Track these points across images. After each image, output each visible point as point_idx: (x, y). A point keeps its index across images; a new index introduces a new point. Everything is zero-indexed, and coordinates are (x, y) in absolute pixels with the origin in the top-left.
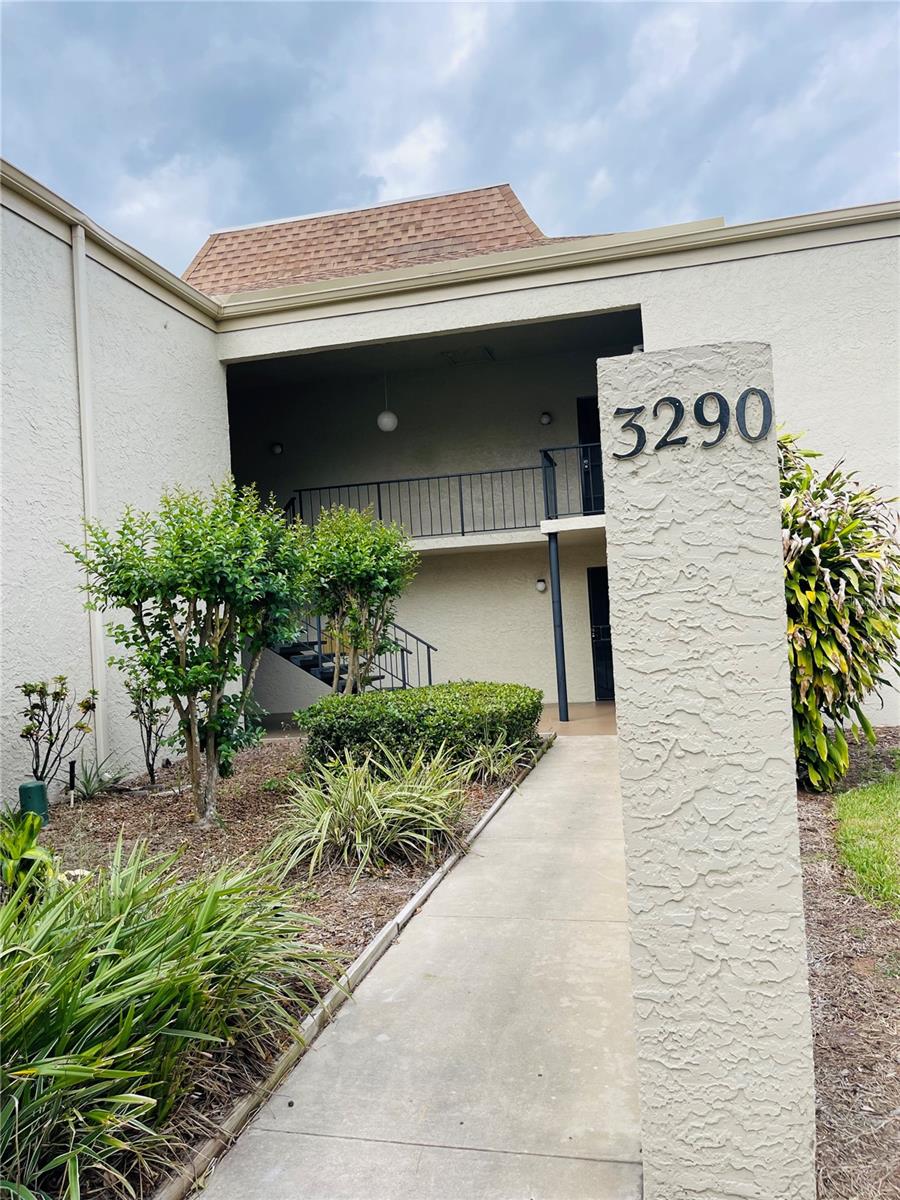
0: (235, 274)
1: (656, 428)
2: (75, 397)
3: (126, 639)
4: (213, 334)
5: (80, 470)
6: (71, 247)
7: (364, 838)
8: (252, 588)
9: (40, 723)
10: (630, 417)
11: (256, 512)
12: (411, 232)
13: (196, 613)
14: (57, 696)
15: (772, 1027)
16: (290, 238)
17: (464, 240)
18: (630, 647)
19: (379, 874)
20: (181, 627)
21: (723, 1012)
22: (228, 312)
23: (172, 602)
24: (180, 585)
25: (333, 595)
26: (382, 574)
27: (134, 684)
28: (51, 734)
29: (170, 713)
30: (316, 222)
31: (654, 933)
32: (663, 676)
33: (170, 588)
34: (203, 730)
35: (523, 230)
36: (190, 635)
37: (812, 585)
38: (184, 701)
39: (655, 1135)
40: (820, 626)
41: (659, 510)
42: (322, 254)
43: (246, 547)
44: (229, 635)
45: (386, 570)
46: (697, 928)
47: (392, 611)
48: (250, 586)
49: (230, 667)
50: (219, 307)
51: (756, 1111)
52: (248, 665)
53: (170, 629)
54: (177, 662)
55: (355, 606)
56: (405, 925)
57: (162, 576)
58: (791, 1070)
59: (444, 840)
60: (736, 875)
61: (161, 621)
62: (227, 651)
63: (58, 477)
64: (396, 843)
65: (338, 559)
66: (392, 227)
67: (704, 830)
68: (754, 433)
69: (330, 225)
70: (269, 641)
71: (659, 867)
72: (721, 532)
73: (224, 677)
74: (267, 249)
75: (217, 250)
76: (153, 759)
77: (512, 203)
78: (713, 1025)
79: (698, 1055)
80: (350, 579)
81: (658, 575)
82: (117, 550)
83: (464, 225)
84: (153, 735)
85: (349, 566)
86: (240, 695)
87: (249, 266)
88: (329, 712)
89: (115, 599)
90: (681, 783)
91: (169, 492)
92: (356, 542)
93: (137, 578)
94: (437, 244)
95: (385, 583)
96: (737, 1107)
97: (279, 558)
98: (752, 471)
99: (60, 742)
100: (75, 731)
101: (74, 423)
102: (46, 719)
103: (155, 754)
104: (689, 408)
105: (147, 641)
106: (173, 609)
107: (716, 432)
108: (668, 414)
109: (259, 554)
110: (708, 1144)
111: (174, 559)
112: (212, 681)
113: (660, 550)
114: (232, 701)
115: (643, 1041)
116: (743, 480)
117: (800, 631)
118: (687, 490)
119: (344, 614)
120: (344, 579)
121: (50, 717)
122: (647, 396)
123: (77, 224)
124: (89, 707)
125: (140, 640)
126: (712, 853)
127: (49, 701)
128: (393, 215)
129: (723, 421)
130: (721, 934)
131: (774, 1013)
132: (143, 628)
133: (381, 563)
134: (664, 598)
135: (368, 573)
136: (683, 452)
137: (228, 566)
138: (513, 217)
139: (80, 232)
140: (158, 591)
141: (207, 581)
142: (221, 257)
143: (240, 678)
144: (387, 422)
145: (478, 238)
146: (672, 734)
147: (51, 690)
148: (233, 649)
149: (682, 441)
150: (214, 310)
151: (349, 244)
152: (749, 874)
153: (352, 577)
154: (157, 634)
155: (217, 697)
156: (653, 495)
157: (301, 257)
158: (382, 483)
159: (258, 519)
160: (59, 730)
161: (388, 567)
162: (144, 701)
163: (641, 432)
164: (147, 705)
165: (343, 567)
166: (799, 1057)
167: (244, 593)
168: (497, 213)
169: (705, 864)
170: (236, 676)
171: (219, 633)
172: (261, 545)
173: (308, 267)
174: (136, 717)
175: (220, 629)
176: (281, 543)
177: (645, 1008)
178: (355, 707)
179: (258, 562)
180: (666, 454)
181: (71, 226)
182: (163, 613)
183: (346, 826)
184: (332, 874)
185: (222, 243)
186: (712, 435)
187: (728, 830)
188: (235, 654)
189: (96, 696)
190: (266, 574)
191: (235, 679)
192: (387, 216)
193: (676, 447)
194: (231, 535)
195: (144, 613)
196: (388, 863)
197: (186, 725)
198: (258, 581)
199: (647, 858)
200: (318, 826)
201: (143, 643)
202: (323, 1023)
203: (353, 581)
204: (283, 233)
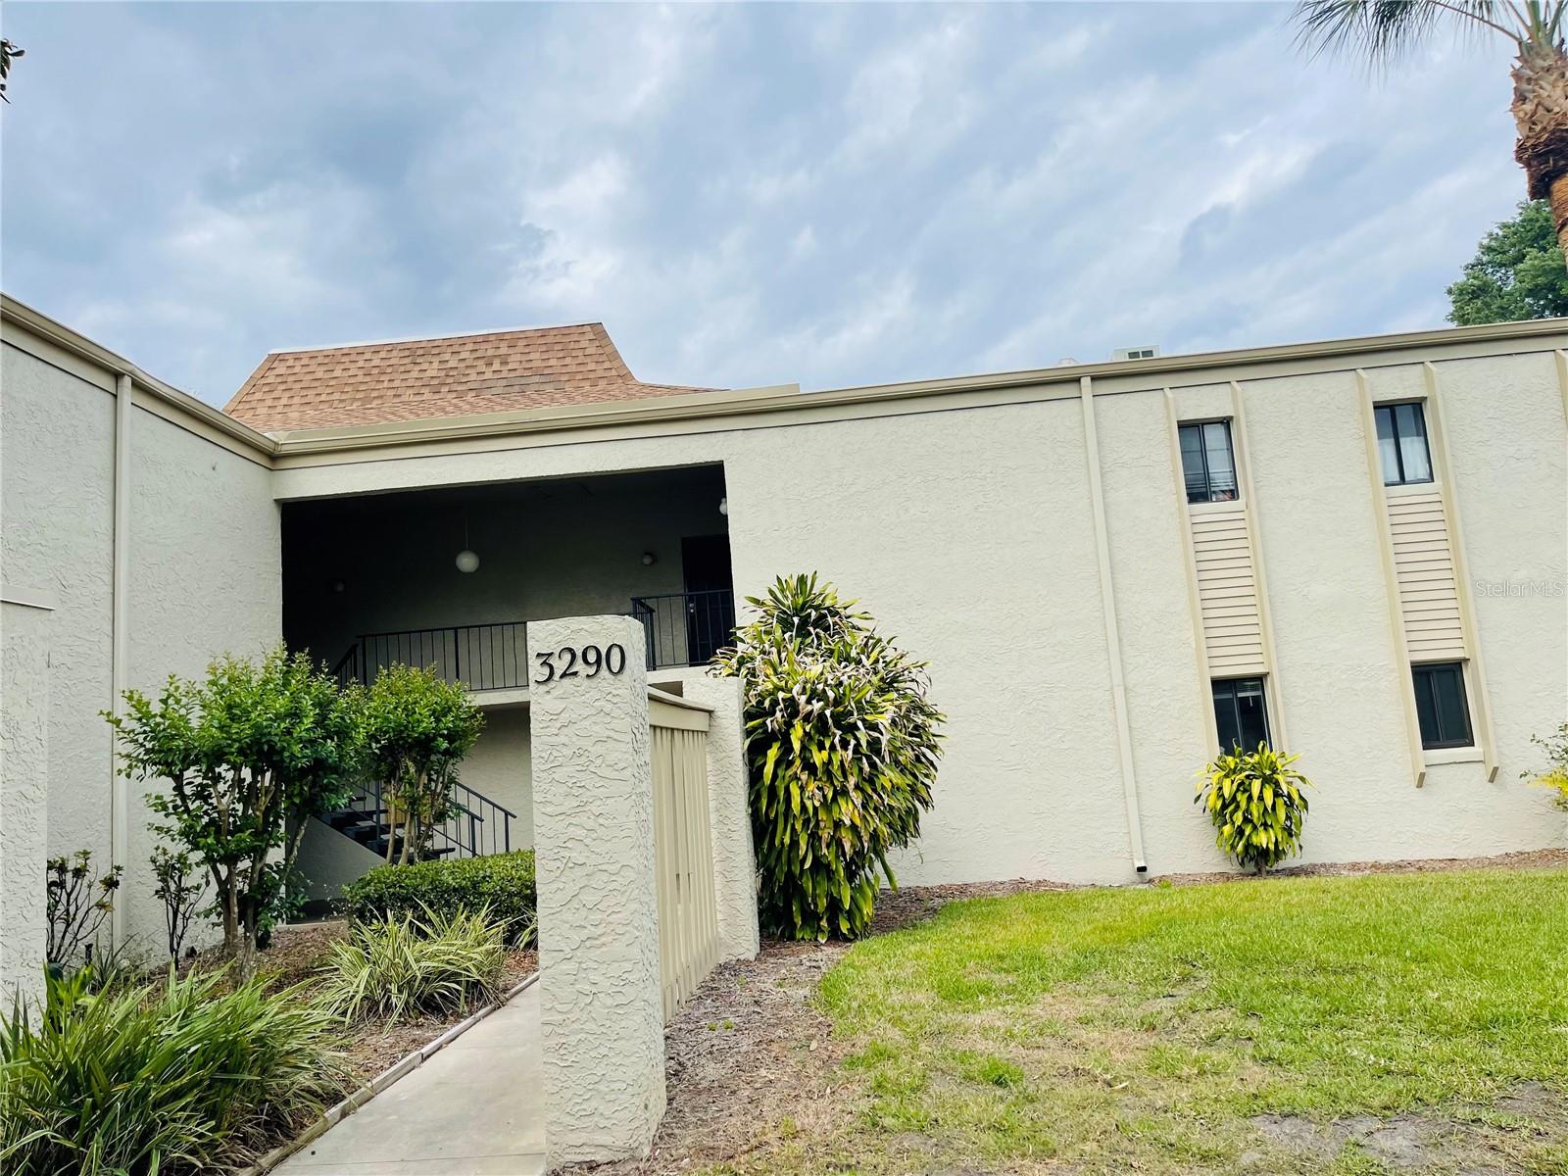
0: (296, 400)
1: (561, 666)
2: (110, 551)
3: (165, 808)
4: (269, 471)
5: (110, 628)
6: (115, 396)
7: (400, 991)
8: (299, 756)
9: (57, 902)
10: (545, 658)
11: (307, 678)
12: (496, 366)
13: (238, 782)
14: (79, 873)
15: (622, 1033)
16: (360, 364)
17: (552, 378)
18: (543, 800)
19: (414, 1022)
20: (224, 795)
21: (594, 1026)
22: (285, 449)
23: (217, 770)
24: (226, 754)
25: (390, 759)
26: (442, 736)
27: (161, 860)
28: (68, 914)
29: (202, 890)
30: (391, 348)
31: (554, 981)
32: (563, 816)
33: (216, 756)
34: (243, 900)
35: (614, 373)
36: (234, 803)
37: (827, 745)
38: (223, 870)
39: (552, 1111)
40: (836, 783)
41: (562, 715)
42: (396, 384)
43: (295, 714)
44: (275, 802)
45: (446, 732)
46: (580, 975)
47: (454, 775)
48: (299, 754)
49: (274, 834)
50: (276, 444)
51: (612, 1087)
52: (292, 831)
53: (211, 798)
54: (218, 832)
55: (412, 770)
56: (429, 1056)
57: (207, 745)
58: (633, 1059)
59: (481, 993)
60: (603, 939)
61: (203, 790)
62: (271, 819)
63: (87, 637)
64: (432, 995)
65: (395, 722)
66: (475, 358)
67: (584, 912)
68: (615, 670)
69: (407, 353)
70: (316, 808)
71: (558, 938)
72: (596, 728)
73: (268, 845)
74: (335, 374)
75: (277, 372)
76: (179, 944)
77: (603, 343)
78: (588, 1035)
79: (579, 1056)
80: (407, 742)
81: (560, 754)
82: (158, 719)
83: (552, 362)
84: (180, 916)
85: (406, 727)
86: (284, 862)
87: (314, 392)
88: (380, 882)
89: (155, 768)
90: (571, 884)
91: (218, 660)
92: (415, 703)
93: (181, 748)
94: (523, 381)
95: (445, 745)
96: (602, 1087)
97: (328, 725)
98: (615, 692)
99: (76, 924)
100: (95, 911)
101: (108, 579)
102: (64, 895)
103: (181, 938)
104: (579, 654)
105: (187, 810)
106: (218, 778)
107: (595, 668)
108: (567, 657)
109: (308, 722)
110: (585, 1113)
111: (221, 728)
112: (254, 849)
113: (562, 739)
114: (275, 869)
115: (547, 1050)
116: (609, 697)
117: (819, 788)
118: (578, 703)
119: (401, 779)
120: (401, 742)
121: (69, 895)
122: (556, 646)
123: (124, 374)
124: (111, 884)
125: (180, 810)
126: (589, 927)
127: (69, 877)
128: (477, 347)
129: (598, 662)
130: (593, 977)
131: (623, 1024)
132: (184, 798)
133: (442, 725)
134: (565, 769)
135: (427, 736)
136: (576, 680)
137: (276, 735)
138: (604, 358)
139: (127, 381)
140: (204, 760)
141: (254, 750)
142: (279, 380)
143: (283, 845)
144: (467, 562)
145: (566, 378)
146: (567, 854)
147: (71, 866)
148: (278, 816)
149: (575, 674)
150: (270, 447)
151: (429, 374)
152: (610, 938)
153: (410, 740)
154: (197, 803)
155: (259, 866)
156: (560, 706)
157: (373, 385)
158: (460, 628)
159: (309, 686)
160: (77, 909)
161: (448, 729)
162: (172, 878)
163: (551, 667)
164: (175, 882)
165: (400, 730)
166: (637, 1050)
167: (291, 761)
168: (587, 352)
169: (584, 935)
170: (280, 843)
171: (264, 802)
172: (312, 713)
173: (381, 397)
174: (161, 897)
175: (266, 797)
176: (331, 710)
177: (549, 1029)
178: (407, 876)
179: (307, 730)
180: (566, 681)
181: (118, 376)
182: (205, 782)
183: (384, 982)
184: (368, 1025)
185: (282, 364)
186: (592, 671)
187: (598, 911)
188: (280, 821)
189: (120, 872)
190: (316, 741)
191: (279, 846)
192: (470, 347)
193: (572, 677)
194: (281, 704)
195: (185, 782)
196: (424, 1014)
197: (224, 894)
198: (307, 748)
199: (550, 933)
200: (357, 981)
201: (183, 812)
202: (344, 1114)
203: (410, 744)
204: (353, 357)
